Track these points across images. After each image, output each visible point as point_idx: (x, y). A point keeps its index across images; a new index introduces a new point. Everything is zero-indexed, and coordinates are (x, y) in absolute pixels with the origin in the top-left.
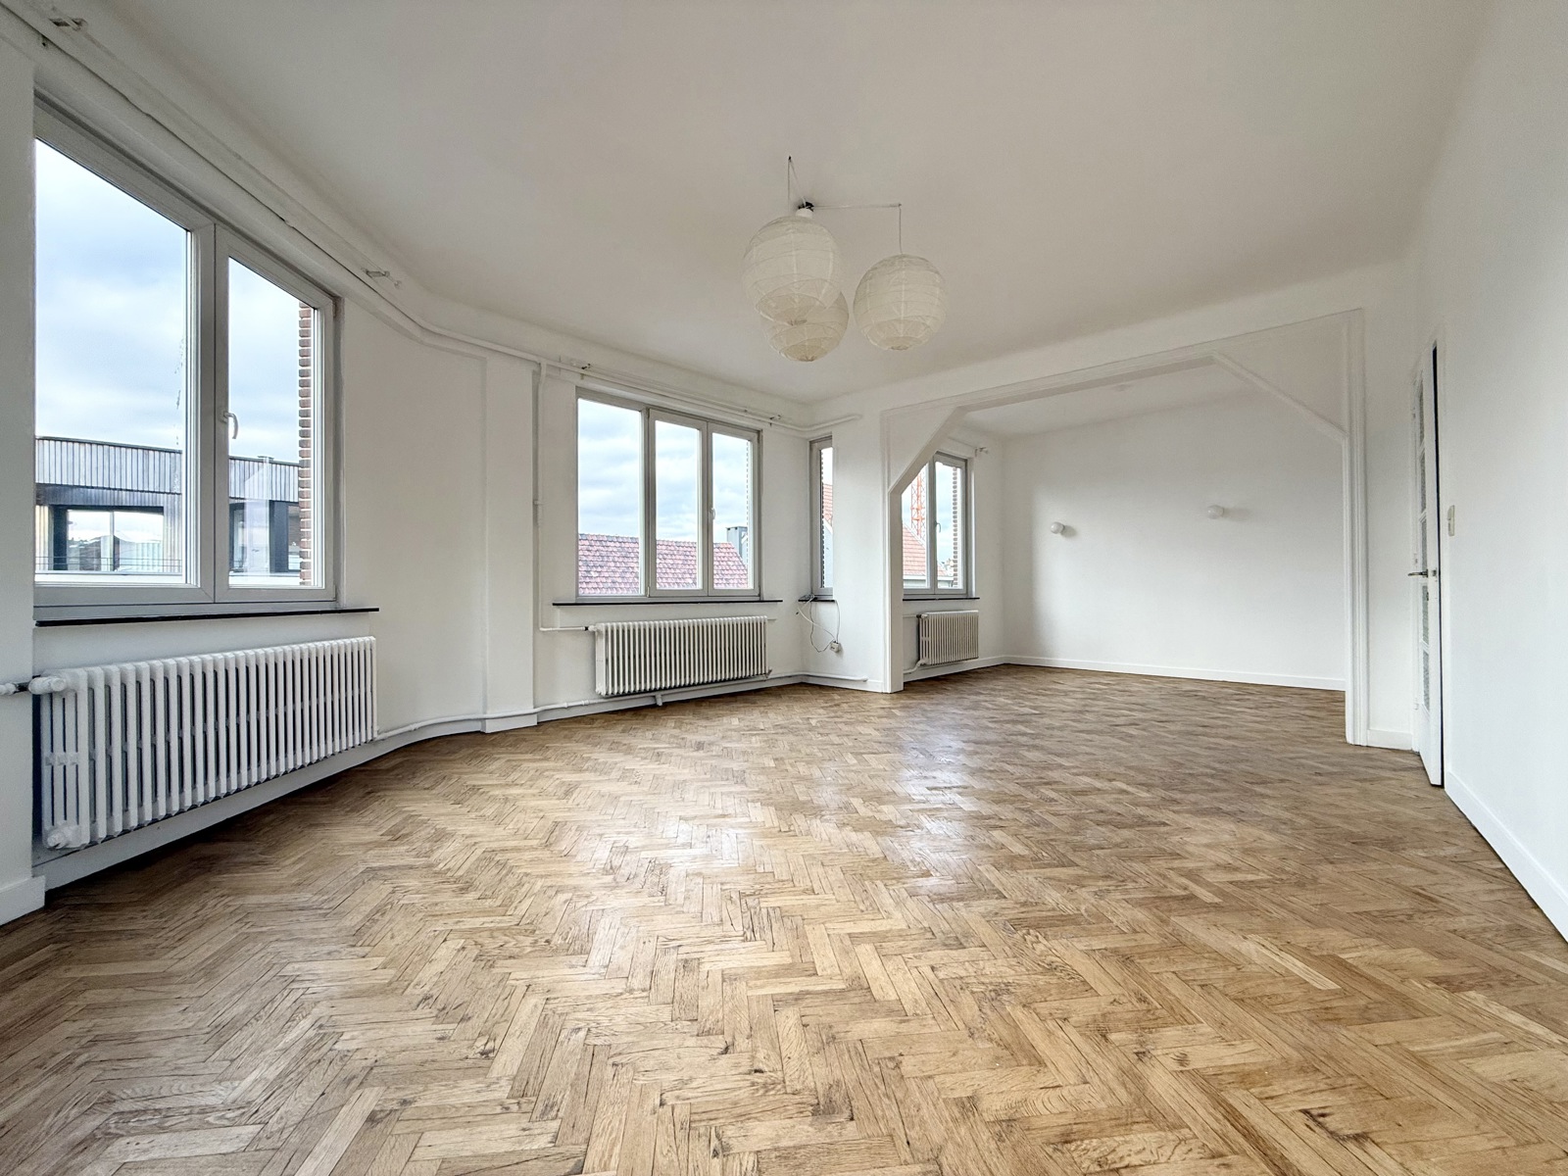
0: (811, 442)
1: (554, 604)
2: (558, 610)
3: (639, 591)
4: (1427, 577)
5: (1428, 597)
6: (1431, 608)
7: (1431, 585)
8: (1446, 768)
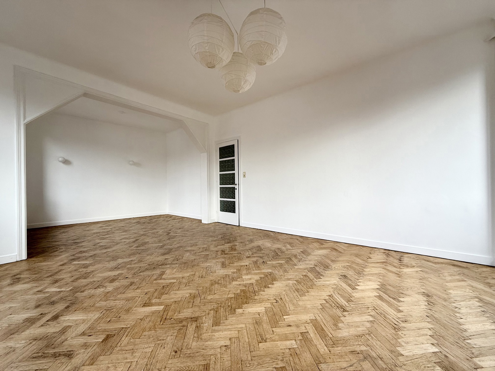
4: (236, 185)
5: (236, 189)
6: (236, 191)
7: (236, 187)
8: (241, 222)
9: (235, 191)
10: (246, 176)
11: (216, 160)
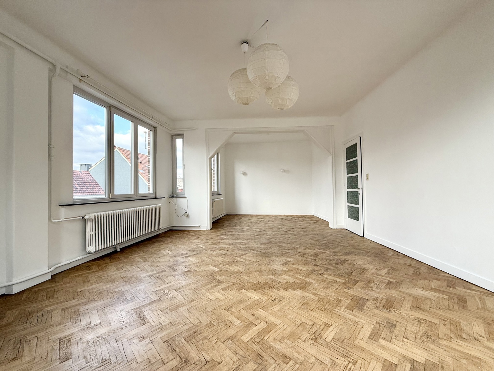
0: (172, 135)
1: (60, 205)
2: (63, 209)
3: (105, 195)
4: (359, 189)
5: (359, 194)
6: (360, 196)
7: (360, 191)
8: (365, 232)
9: (358, 196)
10: (369, 178)
11: (343, 162)
